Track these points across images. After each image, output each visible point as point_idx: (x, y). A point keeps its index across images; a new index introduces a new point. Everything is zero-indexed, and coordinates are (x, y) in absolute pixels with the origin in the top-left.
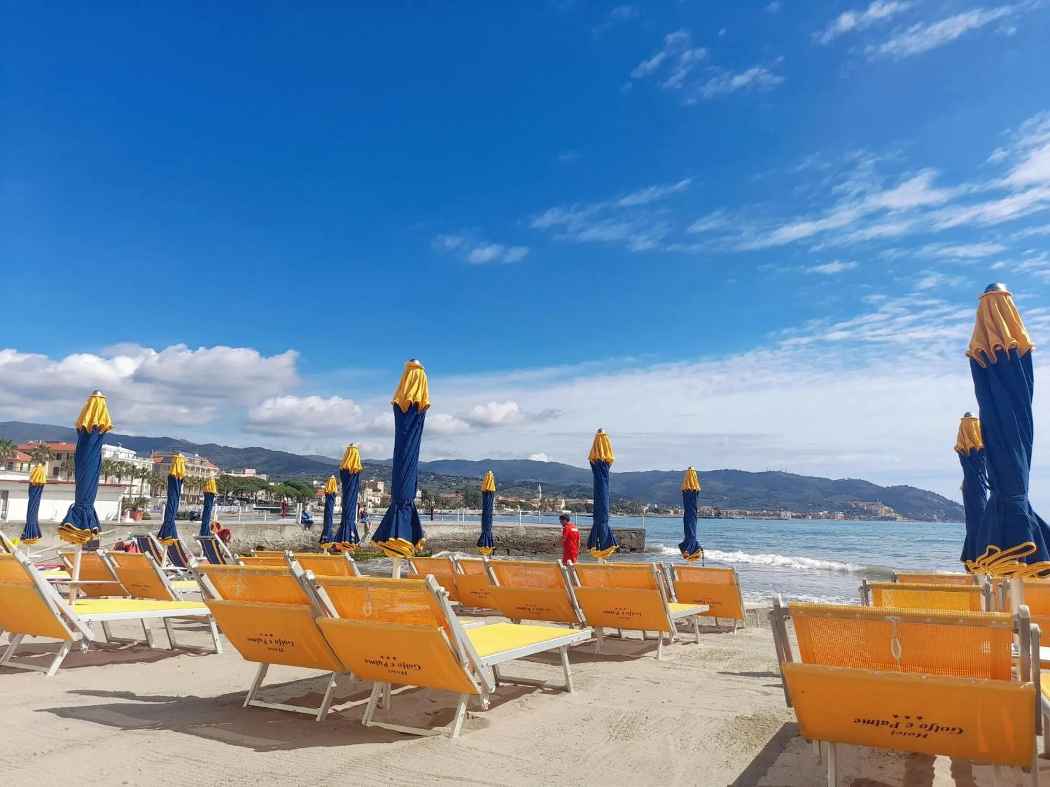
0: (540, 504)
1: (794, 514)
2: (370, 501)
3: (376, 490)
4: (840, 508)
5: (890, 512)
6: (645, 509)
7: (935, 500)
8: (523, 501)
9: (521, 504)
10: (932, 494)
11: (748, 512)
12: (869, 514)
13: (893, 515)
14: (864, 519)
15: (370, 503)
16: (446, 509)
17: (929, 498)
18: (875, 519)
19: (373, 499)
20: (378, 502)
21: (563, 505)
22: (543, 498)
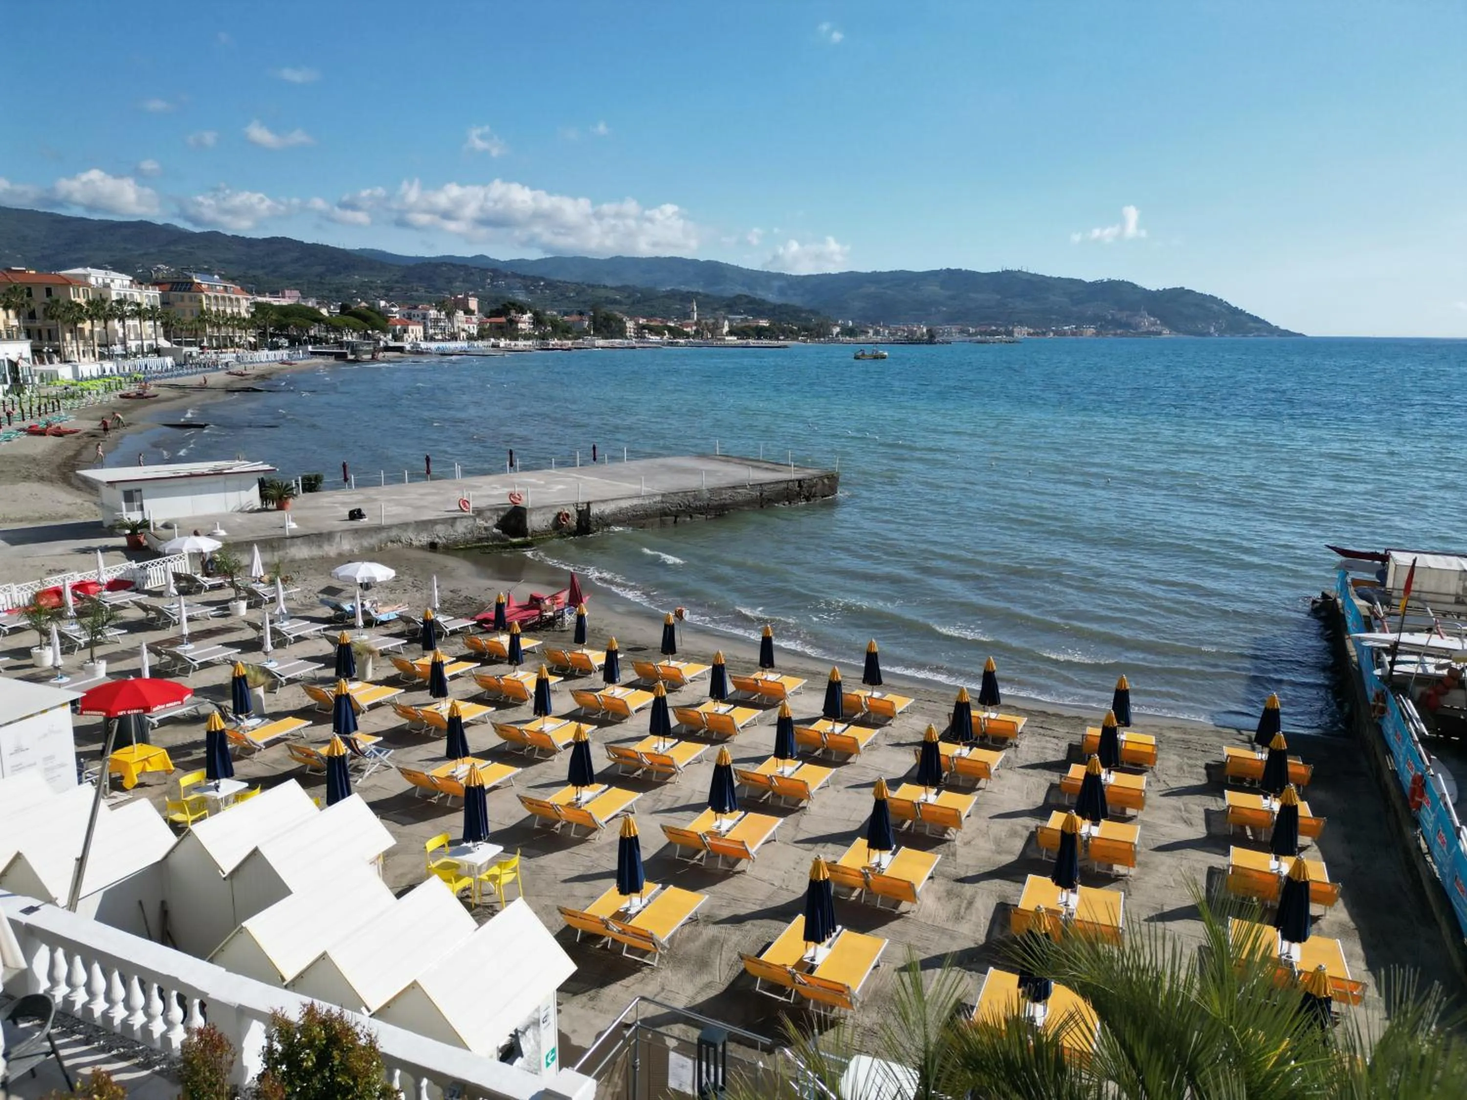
0: (694, 328)
1: (1031, 331)
2: (464, 330)
3: (468, 312)
4: (1092, 321)
5: (1154, 324)
6: (837, 330)
7: (1215, 307)
8: (672, 324)
9: (670, 329)
10: (1212, 299)
11: (972, 330)
12: (1126, 327)
13: (1160, 328)
14: (1121, 335)
15: (463, 334)
16: (569, 339)
17: (1209, 305)
18: (1134, 335)
19: (466, 326)
20: (474, 331)
21: (726, 329)
22: (699, 320)
